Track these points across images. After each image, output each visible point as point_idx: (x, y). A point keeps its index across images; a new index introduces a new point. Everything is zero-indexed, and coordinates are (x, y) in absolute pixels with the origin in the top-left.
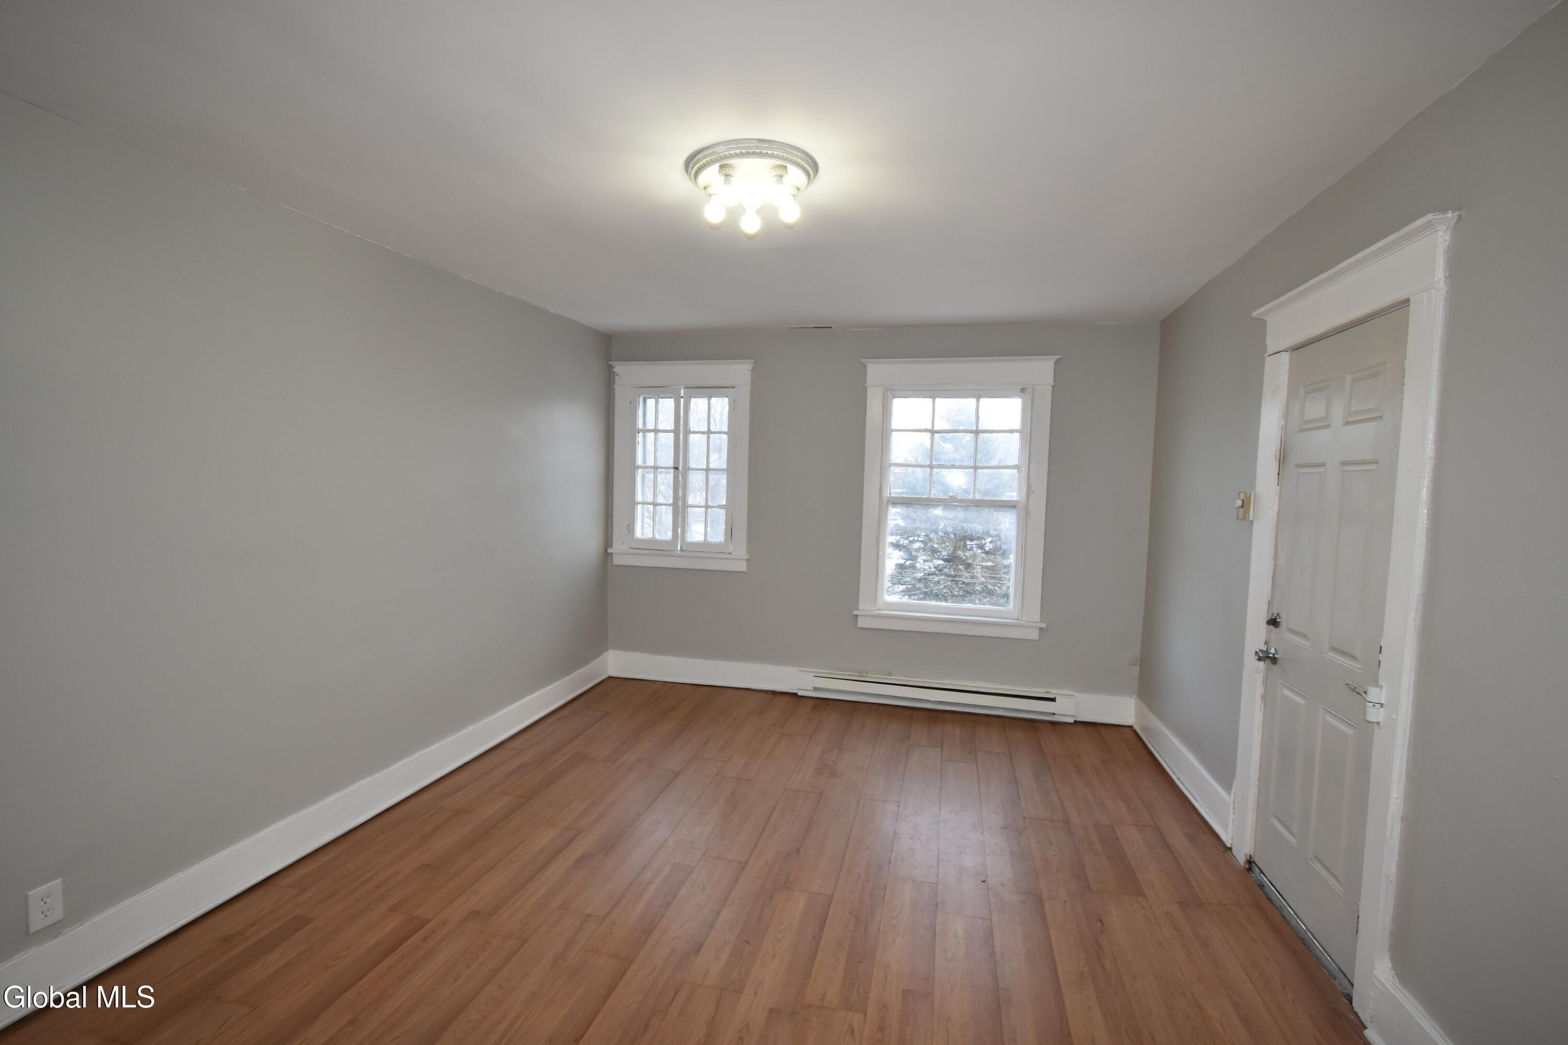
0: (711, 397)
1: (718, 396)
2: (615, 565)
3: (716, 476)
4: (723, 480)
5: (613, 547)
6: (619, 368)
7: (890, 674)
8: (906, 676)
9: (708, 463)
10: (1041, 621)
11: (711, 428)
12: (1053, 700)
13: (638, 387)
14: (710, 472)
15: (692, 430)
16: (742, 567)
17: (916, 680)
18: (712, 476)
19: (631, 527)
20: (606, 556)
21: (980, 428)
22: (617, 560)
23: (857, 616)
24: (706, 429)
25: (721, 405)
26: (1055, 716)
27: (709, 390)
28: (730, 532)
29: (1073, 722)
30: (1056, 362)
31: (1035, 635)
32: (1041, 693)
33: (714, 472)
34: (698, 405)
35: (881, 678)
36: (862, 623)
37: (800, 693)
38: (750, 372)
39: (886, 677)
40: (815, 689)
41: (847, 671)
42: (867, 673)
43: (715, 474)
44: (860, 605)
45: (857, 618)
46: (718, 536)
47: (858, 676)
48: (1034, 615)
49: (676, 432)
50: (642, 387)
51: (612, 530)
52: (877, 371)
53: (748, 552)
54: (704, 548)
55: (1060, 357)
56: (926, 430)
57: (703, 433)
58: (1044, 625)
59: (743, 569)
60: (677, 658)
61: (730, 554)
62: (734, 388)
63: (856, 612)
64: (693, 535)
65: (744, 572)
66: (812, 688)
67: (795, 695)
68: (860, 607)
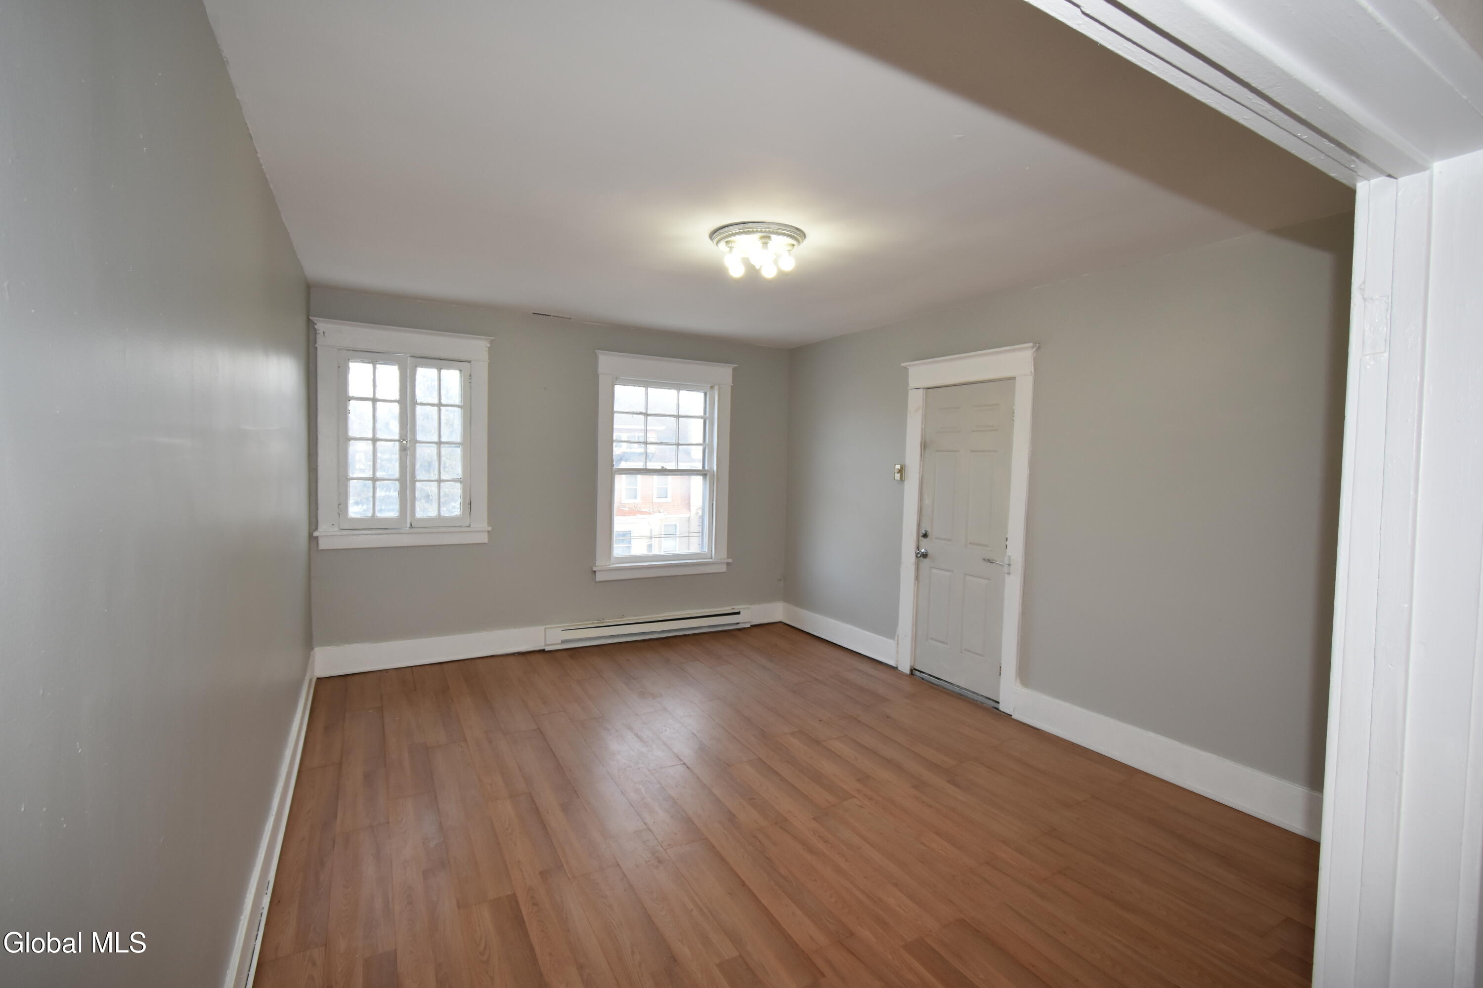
0: (441, 369)
1: (448, 368)
2: (322, 550)
3: (450, 449)
4: (457, 454)
5: (318, 530)
6: (321, 325)
7: (623, 616)
8: (634, 616)
9: (440, 436)
10: (728, 557)
11: (442, 401)
12: (739, 613)
13: (348, 350)
14: (442, 445)
15: (419, 401)
16: (484, 538)
17: (644, 617)
18: (444, 450)
19: (342, 505)
20: (313, 540)
21: (681, 414)
22: (323, 544)
23: (595, 571)
24: (436, 401)
25: (452, 378)
26: (739, 625)
27: (440, 361)
28: (468, 504)
29: (749, 626)
30: (734, 369)
31: (723, 569)
32: (729, 610)
33: (446, 445)
34: (425, 376)
35: (616, 621)
36: (600, 577)
37: (548, 648)
38: (487, 349)
39: (620, 619)
40: (563, 642)
41: (587, 621)
42: (603, 620)
43: (448, 447)
44: (597, 562)
45: (595, 574)
46: (454, 508)
47: (598, 623)
48: (724, 554)
49: (402, 402)
50: (353, 351)
51: (317, 509)
52: (607, 361)
53: (489, 524)
54: (439, 524)
55: (737, 366)
56: (641, 413)
57: (433, 405)
58: (730, 561)
59: (485, 540)
60: (409, 641)
61: (469, 526)
62: (469, 362)
63: (595, 569)
64: (425, 510)
65: (485, 544)
66: (560, 642)
67: (543, 651)
68: (598, 563)
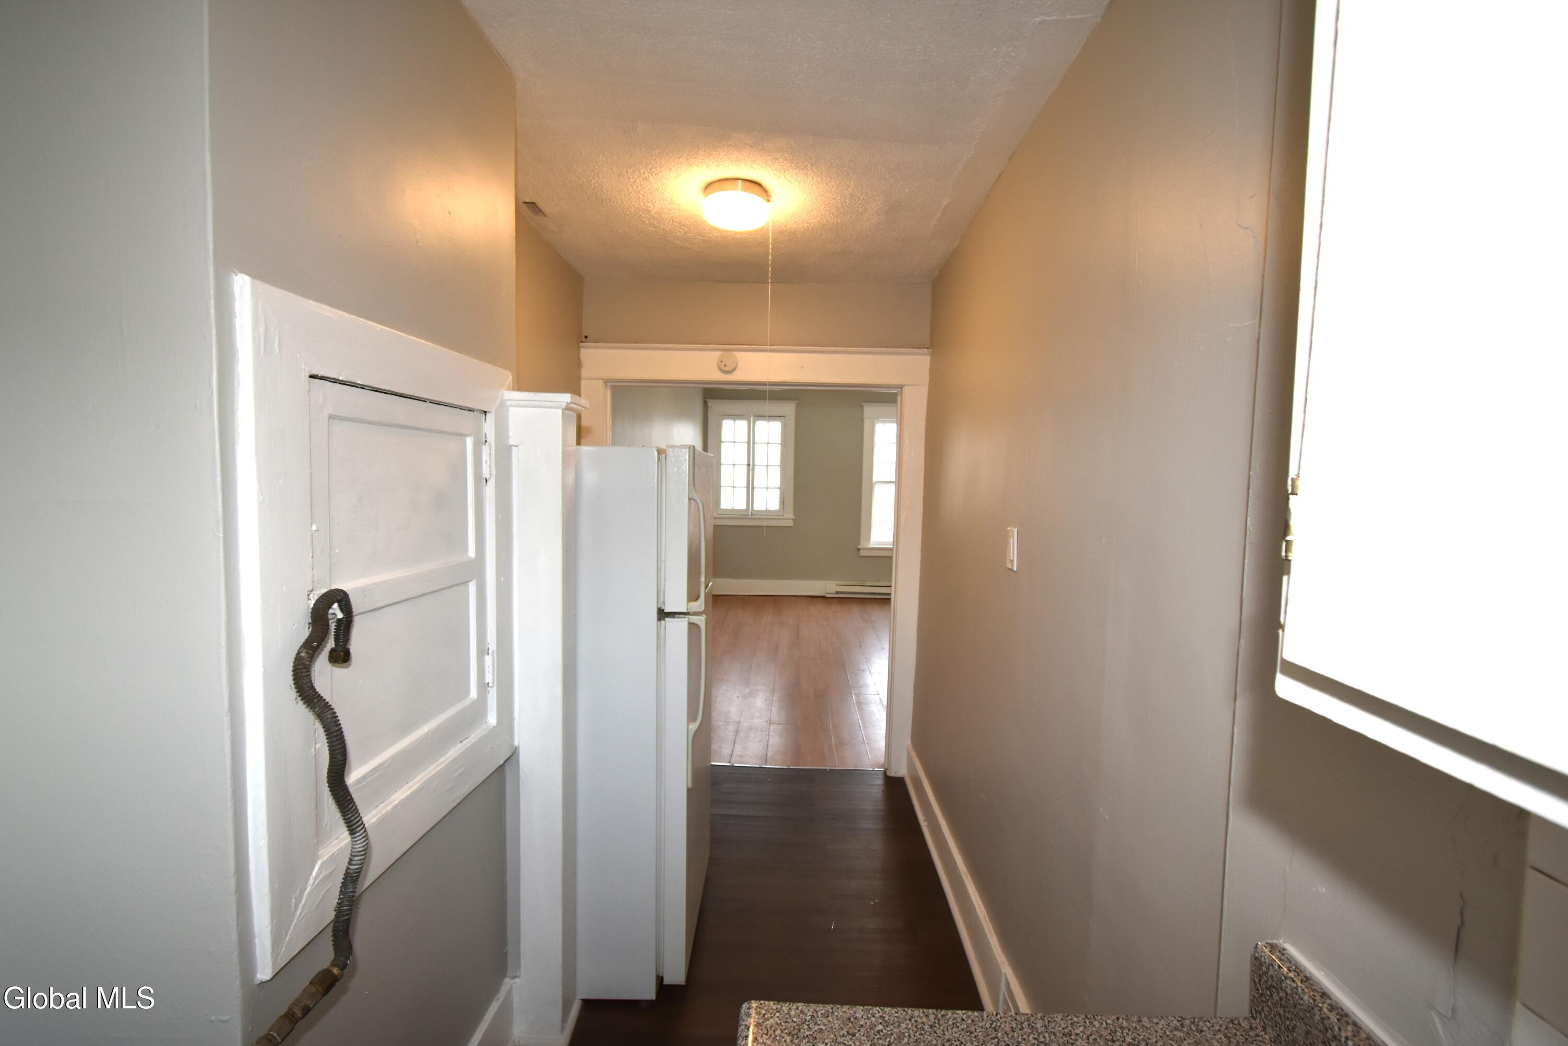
0: (770, 421)
1: (774, 421)
3: (773, 469)
4: (777, 472)
6: (712, 403)
7: (878, 581)
9: (768, 462)
11: (769, 441)
13: (723, 415)
14: (769, 467)
15: (757, 442)
16: (790, 523)
18: (770, 470)
19: (719, 503)
23: (859, 549)
24: (766, 441)
25: (776, 427)
27: (769, 417)
28: (783, 502)
33: (771, 467)
34: (760, 426)
35: (873, 584)
36: (862, 553)
37: (827, 596)
38: (795, 409)
39: (876, 583)
40: (837, 593)
41: (854, 581)
42: (865, 582)
45: (859, 551)
46: (775, 505)
47: (861, 583)
49: (748, 442)
50: (725, 415)
53: (794, 514)
54: (766, 513)
57: (765, 444)
59: (792, 525)
61: (783, 516)
62: (784, 417)
63: (859, 547)
64: (759, 505)
65: (791, 527)
66: (835, 592)
67: (824, 597)
68: (861, 544)
